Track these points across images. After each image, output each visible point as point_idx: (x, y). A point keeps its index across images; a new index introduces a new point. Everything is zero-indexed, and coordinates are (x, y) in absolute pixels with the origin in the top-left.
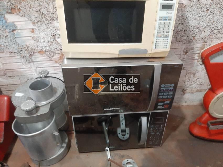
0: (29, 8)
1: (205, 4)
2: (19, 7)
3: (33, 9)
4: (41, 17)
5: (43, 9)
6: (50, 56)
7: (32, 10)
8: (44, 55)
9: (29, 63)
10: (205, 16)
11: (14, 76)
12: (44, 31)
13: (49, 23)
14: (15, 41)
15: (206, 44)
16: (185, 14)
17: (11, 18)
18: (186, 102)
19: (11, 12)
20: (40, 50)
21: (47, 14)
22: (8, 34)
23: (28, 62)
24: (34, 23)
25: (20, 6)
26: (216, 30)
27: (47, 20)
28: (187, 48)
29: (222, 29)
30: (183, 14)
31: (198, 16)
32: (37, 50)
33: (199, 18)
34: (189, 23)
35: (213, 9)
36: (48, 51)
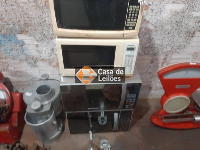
0: (34, 31)
1: (167, 29)
2: (27, 30)
3: (37, 31)
4: (43, 37)
5: (45, 32)
6: (49, 63)
7: (37, 32)
8: (45, 62)
9: (34, 67)
10: (167, 38)
11: (22, 76)
12: (45, 46)
13: (49, 41)
14: (24, 52)
15: (167, 56)
16: (151, 36)
17: (20, 37)
18: (152, 96)
19: (21, 33)
22: (18, 48)
23: (33, 66)
24: (38, 41)
26: (175, 47)
27: (47, 39)
28: (153, 59)
29: (180, 46)
30: (149, 36)
31: (161, 37)
32: (40, 59)
33: (162, 39)
34: (154, 42)
35: (173, 33)
36: (48, 59)
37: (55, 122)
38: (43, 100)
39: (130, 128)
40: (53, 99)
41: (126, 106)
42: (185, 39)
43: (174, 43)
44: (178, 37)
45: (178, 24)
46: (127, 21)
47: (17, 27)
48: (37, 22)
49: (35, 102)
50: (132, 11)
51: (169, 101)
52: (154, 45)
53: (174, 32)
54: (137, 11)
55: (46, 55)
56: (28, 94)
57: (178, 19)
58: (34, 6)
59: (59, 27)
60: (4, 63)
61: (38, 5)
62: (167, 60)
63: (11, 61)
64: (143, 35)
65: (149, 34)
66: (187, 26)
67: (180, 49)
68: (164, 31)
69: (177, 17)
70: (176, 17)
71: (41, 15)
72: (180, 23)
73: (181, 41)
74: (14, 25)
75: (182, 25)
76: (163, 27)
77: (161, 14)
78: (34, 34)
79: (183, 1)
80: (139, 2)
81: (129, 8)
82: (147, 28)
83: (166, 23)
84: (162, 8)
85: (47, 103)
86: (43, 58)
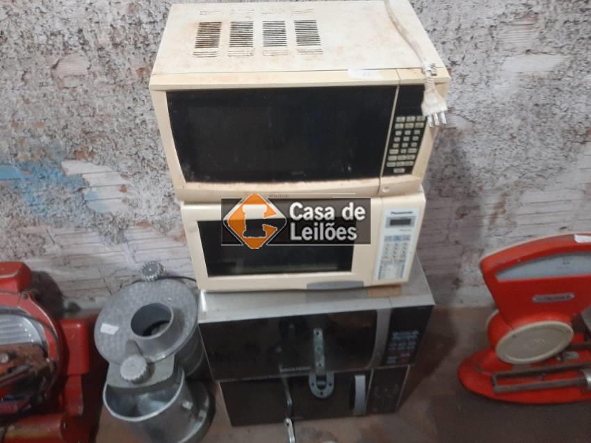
0: (113, 150)
1: (507, 127)
2: (91, 149)
3: (122, 151)
4: (140, 165)
5: (144, 151)
6: (162, 230)
7: (121, 153)
8: (149, 228)
9: (118, 243)
10: (507, 149)
11: (87, 267)
12: (148, 188)
13: (159, 175)
14: (87, 207)
15: (507, 197)
16: (460, 147)
17: (73, 168)
18: (462, 302)
19: (74, 157)
20: (140, 221)
21: (153, 159)
22: (69, 196)
23: (116, 242)
24: (124, 176)
25: (93, 147)
26: (532, 172)
27: (153, 169)
28: (464, 207)
29: (545, 170)
30: (454, 147)
31: (490, 149)
32: (134, 221)
33: (493, 153)
34: (469, 162)
35: (526, 135)
36: (159, 222)
37: (188, 405)
38: (151, 349)
39: (400, 405)
40: (180, 343)
41: (390, 358)
42: (562, 149)
43: (528, 164)
44: (539, 147)
45: (542, 111)
46: (388, 154)
47: (62, 143)
48: (119, 126)
49: (130, 359)
50: (404, 130)
51: (514, 336)
52: (468, 170)
53: (528, 134)
54: (418, 129)
55: (152, 211)
56: (106, 329)
58: (108, 83)
59: (188, 179)
60: (30, 236)
61: (118, 80)
62: (506, 207)
63: (53, 231)
65: (453, 143)
66: (569, 116)
67: (546, 176)
68: (499, 131)
69: (539, 92)
70: (536, 92)
71: (129, 108)
72: (548, 106)
73: (549, 155)
74: (52, 137)
75: (554, 112)
76: (496, 123)
77: (489, 86)
79: (555, 48)
81: (395, 122)
82: (448, 127)
83: (505, 110)
84: (494, 71)
85: (164, 357)
86: (142, 219)
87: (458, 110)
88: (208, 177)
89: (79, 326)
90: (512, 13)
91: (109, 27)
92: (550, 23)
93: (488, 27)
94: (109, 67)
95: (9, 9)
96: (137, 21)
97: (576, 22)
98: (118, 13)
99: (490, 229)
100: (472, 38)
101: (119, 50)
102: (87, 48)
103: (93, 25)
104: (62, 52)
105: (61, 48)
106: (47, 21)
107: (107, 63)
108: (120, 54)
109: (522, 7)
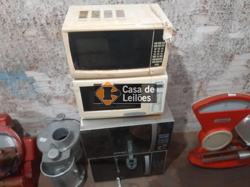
0: (46, 66)
1: (200, 55)
4: (56, 72)
5: (58, 66)
6: (65, 100)
7: (49, 67)
8: (60, 99)
9: (47, 106)
10: (201, 64)
11: (34, 117)
12: (59, 82)
13: (64, 76)
14: (34, 91)
15: (203, 84)
16: (182, 63)
17: (29, 74)
18: (188, 129)
19: (30, 69)
20: (56, 96)
21: (62, 70)
22: (27, 86)
23: (46, 105)
24: (50, 77)
25: (38, 65)
26: (211, 73)
27: (62, 74)
28: (186, 88)
29: (216, 72)
30: (180, 63)
31: (194, 64)
32: (54, 96)
33: (195, 66)
34: (186, 69)
35: (207, 58)
36: (64, 96)
37: (76, 171)
38: (60, 147)
39: (165, 171)
40: (72, 144)
41: (158, 147)
42: (222, 63)
43: (210, 69)
44: (213, 63)
45: (213, 48)
46: (152, 58)
47: (25, 63)
48: (48, 56)
49: (52, 150)
50: (157, 48)
51: (208, 138)
52: (186, 73)
53: (208, 57)
54: (162, 47)
55: (61, 92)
56: (42, 140)
57: (212, 42)
58: (44, 39)
59: (76, 69)
60: (11, 104)
61: (48, 37)
62: (203, 88)
63: (20, 101)
64: (173, 63)
65: (179, 61)
66: (223, 50)
67: (217, 75)
68: (197, 56)
69: (211, 40)
70: (210, 41)
71: (52, 49)
72: (215, 46)
73: (217, 66)
74: (21, 61)
75: (218, 49)
76: (195, 53)
77: (191, 38)
78: (46, 70)
79: (215, 23)
80: (164, 40)
81: (154, 45)
82: (177, 55)
83: (198, 48)
84: (193, 32)
85: (66, 149)
86: (57, 95)
87: (180, 48)
88: (83, 68)
89: (30, 140)
90: (198, 10)
91: (45, 17)
92: (212, 14)
93: (189, 15)
94: (45, 32)
95: (7, 10)
96: (56, 14)
97: (222, 14)
98: (49, 11)
99: (197, 97)
100: (184, 20)
101: (49, 25)
102: (36, 25)
103: (39, 16)
104: (27, 27)
105: (27, 25)
106: (22, 15)
107: (45, 30)
108: (49, 27)
109: (202, 8)
